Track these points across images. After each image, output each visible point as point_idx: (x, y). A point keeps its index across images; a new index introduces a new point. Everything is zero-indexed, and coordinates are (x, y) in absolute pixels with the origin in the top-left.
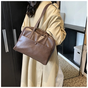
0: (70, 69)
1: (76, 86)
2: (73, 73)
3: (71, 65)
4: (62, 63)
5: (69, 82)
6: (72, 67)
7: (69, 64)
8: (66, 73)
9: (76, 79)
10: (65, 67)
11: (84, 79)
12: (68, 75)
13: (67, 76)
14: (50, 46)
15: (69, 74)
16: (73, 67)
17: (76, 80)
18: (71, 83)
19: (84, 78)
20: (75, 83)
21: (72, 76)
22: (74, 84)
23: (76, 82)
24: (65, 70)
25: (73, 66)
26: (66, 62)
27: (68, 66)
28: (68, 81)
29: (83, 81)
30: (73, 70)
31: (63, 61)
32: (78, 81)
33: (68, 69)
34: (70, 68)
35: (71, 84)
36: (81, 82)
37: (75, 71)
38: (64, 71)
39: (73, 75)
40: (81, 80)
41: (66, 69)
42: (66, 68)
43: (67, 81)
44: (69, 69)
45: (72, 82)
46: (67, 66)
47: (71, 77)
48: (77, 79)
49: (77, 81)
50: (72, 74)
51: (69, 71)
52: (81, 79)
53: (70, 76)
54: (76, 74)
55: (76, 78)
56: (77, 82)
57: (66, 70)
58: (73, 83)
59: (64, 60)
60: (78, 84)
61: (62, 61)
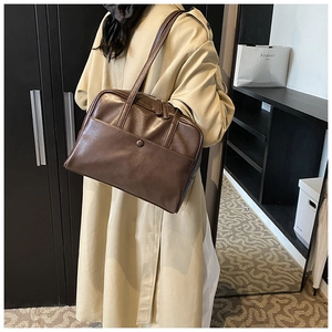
0: (275, 262)
1: (277, 326)
2: (279, 276)
3: (283, 249)
4: (251, 236)
5: (254, 306)
6: (284, 256)
7: (277, 245)
8: (255, 274)
9: (286, 301)
10: (259, 251)
11: (317, 305)
12: (258, 282)
13: (255, 284)
14: (186, 148)
15: (263, 279)
16: (290, 257)
17: (283, 305)
18: (263, 312)
19: (318, 301)
20: (279, 313)
21: (272, 288)
22: (274, 315)
23: (282, 312)
24: (253, 260)
25: (287, 254)
26: (267, 233)
27: (269, 247)
28: (255, 302)
29: (309, 312)
30: (284, 266)
31: (257, 229)
32: (292, 311)
33: (268, 259)
34: (277, 258)
35: (260, 313)
36: (300, 316)
37: (291, 272)
38: (249, 266)
39: (279, 283)
40: (306, 309)
41: (257, 259)
42: (258, 255)
43: (248, 300)
44: (272, 259)
45: (266, 309)
46: (268, 250)
47: (269, 290)
48: (290, 301)
49: (289, 307)
50: (276, 280)
51: (270, 266)
52: (303, 304)
53: (265, 285)
54: (293, 283)
55: (288, 296)
56: (285, 310)
57: (257, 264)
58: (271, 312)
59: (263, 226)
60: (287, 319)
61: (254, 228)
